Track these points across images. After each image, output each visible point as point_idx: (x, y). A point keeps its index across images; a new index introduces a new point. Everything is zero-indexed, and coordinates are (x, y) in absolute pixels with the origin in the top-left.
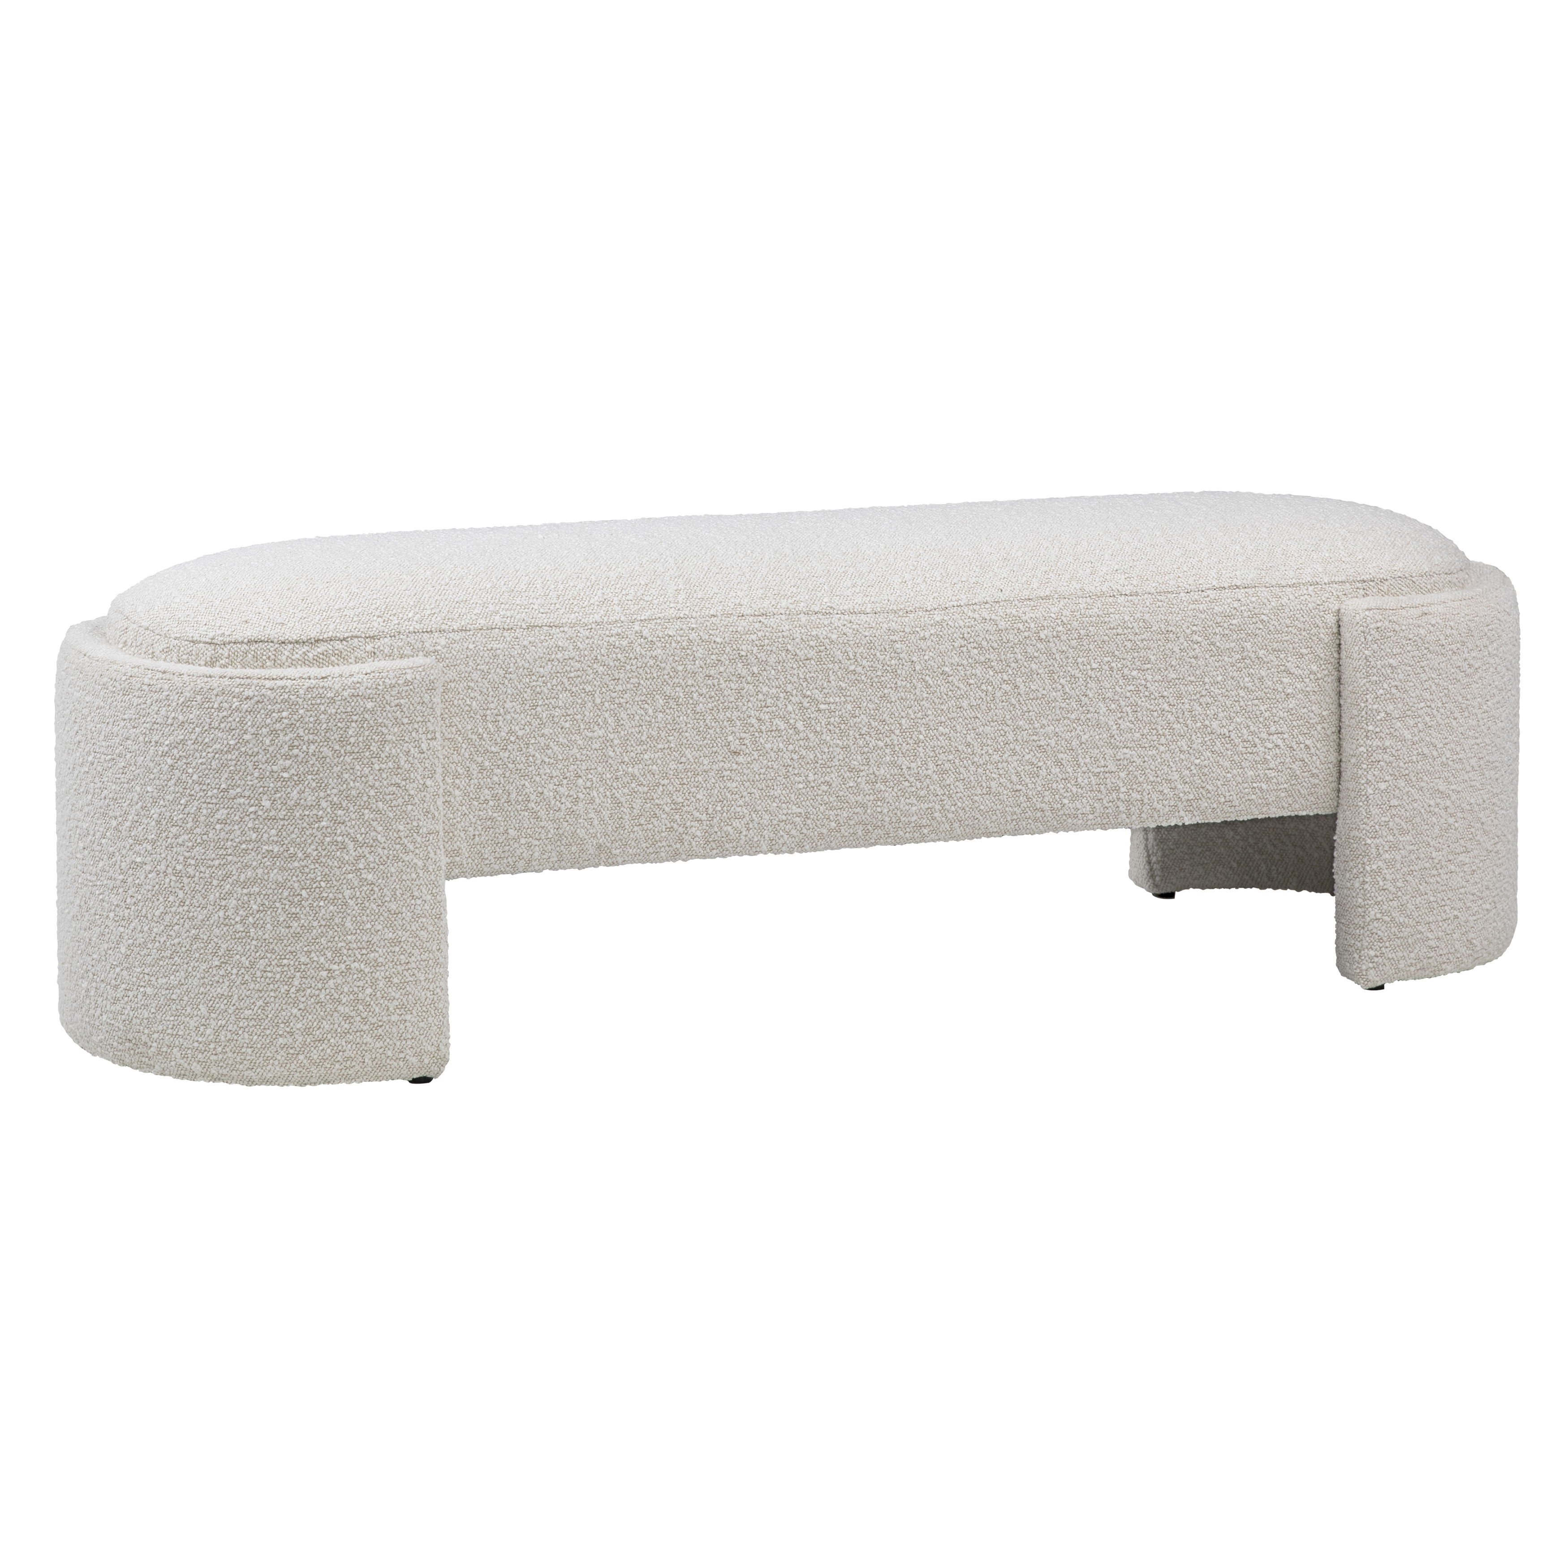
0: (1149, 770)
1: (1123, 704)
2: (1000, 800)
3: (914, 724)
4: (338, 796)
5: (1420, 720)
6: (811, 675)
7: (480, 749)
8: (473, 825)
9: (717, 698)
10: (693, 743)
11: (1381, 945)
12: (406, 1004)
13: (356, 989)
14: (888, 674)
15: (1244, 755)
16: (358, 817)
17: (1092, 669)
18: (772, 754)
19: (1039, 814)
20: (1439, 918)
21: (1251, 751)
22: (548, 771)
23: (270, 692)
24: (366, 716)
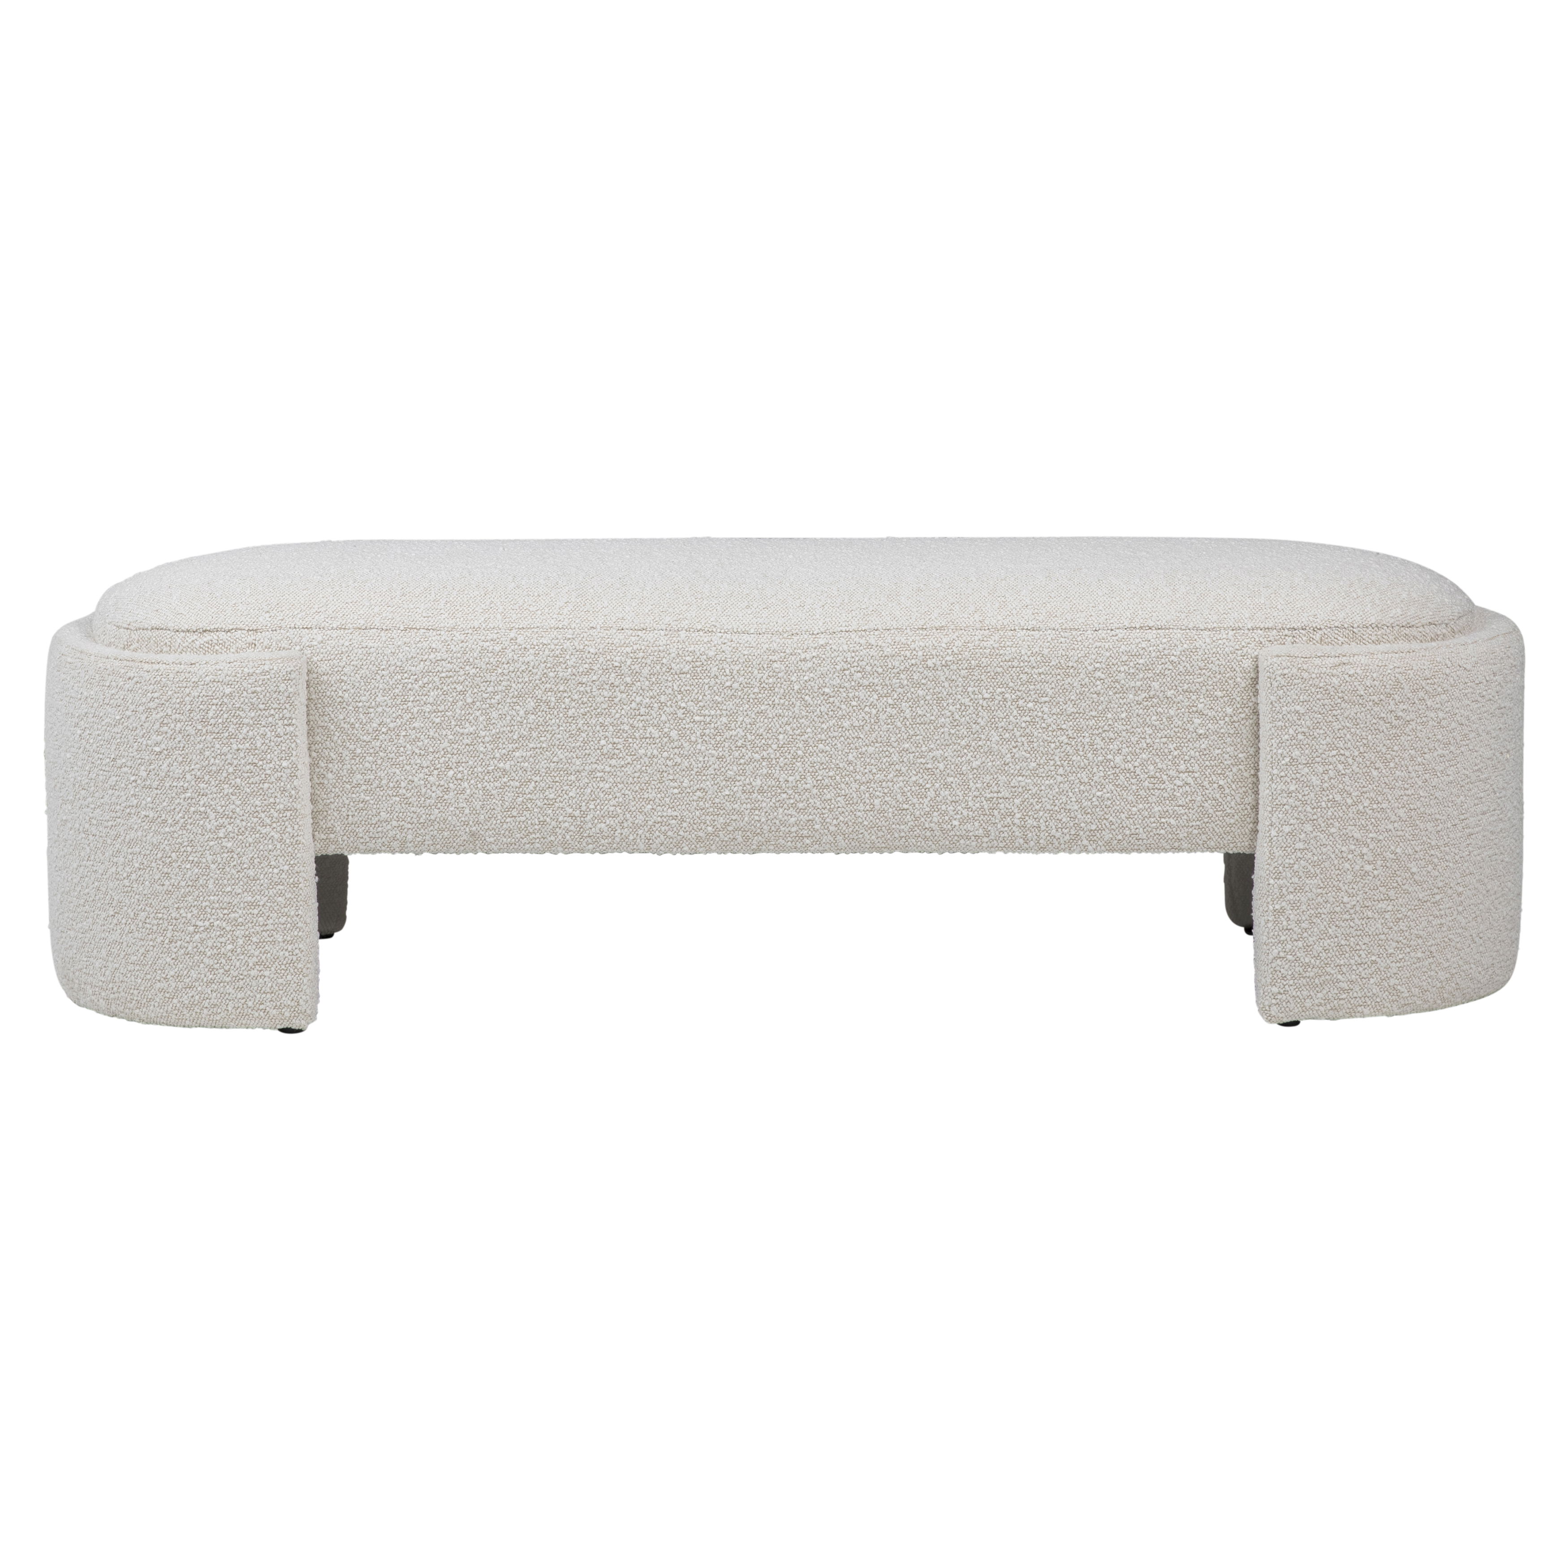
0: (1047, 799)
1: (1018, 734)
2: (886, 817)
3: (792, 740)
4: (201, 771)
5: (1331, 767)
6: (686, 689)
7: (353, 738)
8: (346, 806)
9: (590, 704)
10: (565, 744)
11: (1285, 983)
12: (265, 961)
13: (219, 945)
14: (766, 692)
15: (1152, 791)
16: (219, 790)
17: (985, 699)
18: (646, 759)
19: (928, 834)
20: (1352, 962)
21: (1159, 787)
22: (418, 761)
23: (147, 674)
24: (225, 700)
